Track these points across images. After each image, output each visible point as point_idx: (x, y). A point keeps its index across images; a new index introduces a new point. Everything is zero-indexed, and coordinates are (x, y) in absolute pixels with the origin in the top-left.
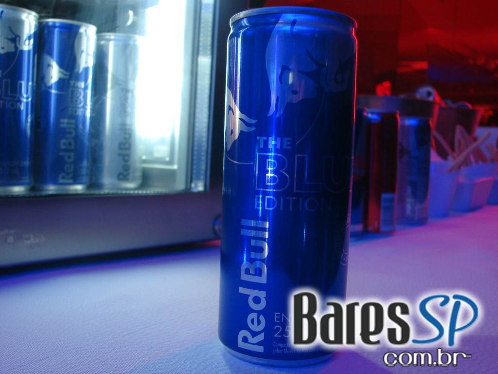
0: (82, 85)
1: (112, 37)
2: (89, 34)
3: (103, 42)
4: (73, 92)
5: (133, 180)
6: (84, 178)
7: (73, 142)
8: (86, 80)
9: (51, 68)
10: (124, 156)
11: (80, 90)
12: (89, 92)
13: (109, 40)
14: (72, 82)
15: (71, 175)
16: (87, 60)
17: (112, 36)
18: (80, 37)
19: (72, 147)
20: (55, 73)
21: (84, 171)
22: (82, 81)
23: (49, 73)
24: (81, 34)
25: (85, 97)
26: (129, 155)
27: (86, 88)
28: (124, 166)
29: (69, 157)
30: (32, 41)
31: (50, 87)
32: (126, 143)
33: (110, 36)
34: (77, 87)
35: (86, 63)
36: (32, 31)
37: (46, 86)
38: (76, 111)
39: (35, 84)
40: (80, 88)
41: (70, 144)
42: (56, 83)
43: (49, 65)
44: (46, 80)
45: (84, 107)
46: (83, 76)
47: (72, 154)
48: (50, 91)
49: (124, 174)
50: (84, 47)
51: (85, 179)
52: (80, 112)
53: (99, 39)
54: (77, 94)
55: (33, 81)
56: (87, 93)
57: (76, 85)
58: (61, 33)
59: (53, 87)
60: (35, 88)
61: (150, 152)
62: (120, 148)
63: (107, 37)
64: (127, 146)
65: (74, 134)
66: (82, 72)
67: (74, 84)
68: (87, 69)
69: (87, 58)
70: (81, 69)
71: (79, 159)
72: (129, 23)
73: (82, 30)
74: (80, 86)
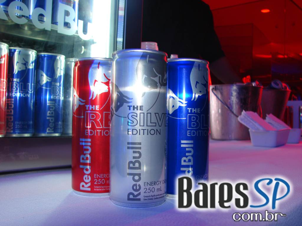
0: (58, 84)
1: (73, 60)
2: (61, 59)
3: (68, 63)
4: (53, 88)
6: (59, 130)
7: (53, 112)
9: (43, 76)
11: (57, 87)
12: (62, 88)
13: (72, 62)
15: (53, 129)
16: (60, 72)
18: (57, 61)
19: (53, 115)
20: (45, 79)
21: (59, 127)
23: (42, 78)
24: (58, 59)
25: (60, 90)
27: (60, 86)
29: (52, 120)
30: (34, 64)
31: (43, 86)
33: (72, 60)
34: (56, 85)
35: (60, 73)
36: (34, 60)
37: (40, 85)
38: (55, 98)
39: (35, 85)
40: (57, 86)
41: (52, 113)
42: (45, 84)
43: (42, 75)
44: (40, 82)
45: (59, 95)
46: (59, 80)
47: (53, 118)
48: (42, 87)
50: (59, 66)
52: (57, 98)
53: (66, 61)
55: (34, 83)
56: (60, 88)
57: (55, 85)
58: (48, 59)
59: (44, 86)
60: (35, 86)
63: (71, 60)
65: (54, 109)
67: (54, 84)
68: (60, 77)
69: (60, 71)
70: (58, 77)
71: (57, 119)
72: (82, 52)
73: (58, 58)
74: (57, 85)
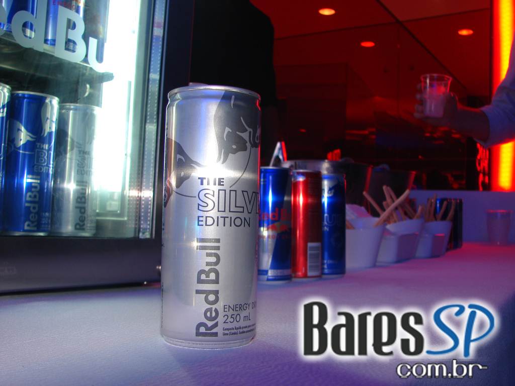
0: (46, 146)
3: (64, 111)
4: (38, 152)
6: (46, 226)
7: (37, 195)
8: (50, 143)
9: (20, 132)
10: (81, 208)
11: (44, 151)
12: (52, 153)
13: (70, 109)
14: (38, 144)
15: (35, 223)
17: (72, 106)
18: (46, 107)
19: (37, 199)
20: (23, 136)
21: (46, 221)
22: (46, 144)
23: (19, 136)
24: (47, 103)
25: (49, 157)
26: (84, 208)
27: (49, 149)
28: (81, 217)
30: (5, 109)
31: (19, 148)
32: (82, 197)
33: (70, 105)
34: (43, 148)
35: (50, 128)
36: (6, 102)
37: (15, 147)
38: (41, 169)
39: (6, 146)
40: (45, 149)
41: (35, 196)
42: (23, 145)
43: (19, 129)
44: (16, 142)
45: (48, 166)
46: (48, 140)
47: (36, 206)
48: (18, 151)
49: (80, 225)
50: (49, 115)
52: (44, 170)
53: (61, 108)
54: (42, 154)
55: (5, 144)
56: (50, 153)
57: (41, 147)
58: (29, 103)
59: (21, 148)
60: (6, 149)
61: (103, 205)
62: (77, 202)
63: (68, 107)
64: (83, 200)
65: (38, 189)
66: (47, 136)
67: (40, 146)
68: (50, 134)
69: (51, 125)
70: (46, 133)
71: (42, 210)
72: (87, 94)
73: (47, 101)
74: (44, 148)
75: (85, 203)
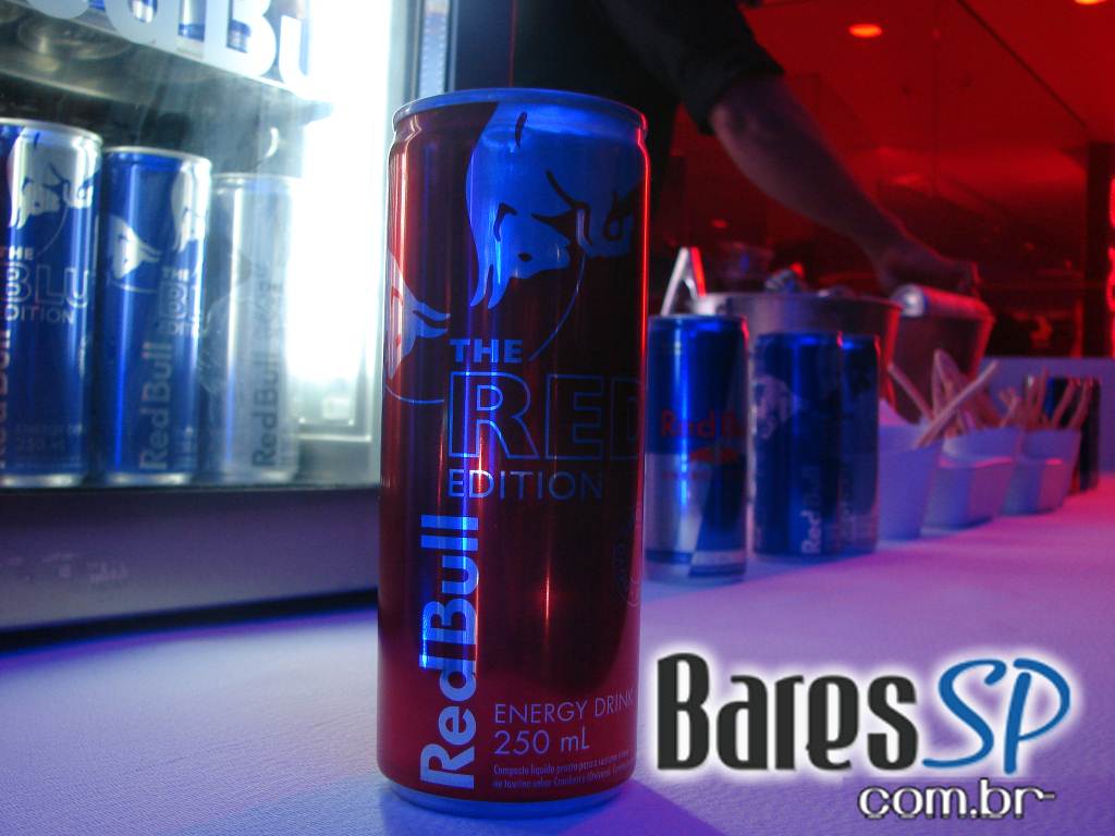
0: (184, 275)
1: (240, 182)
2: (197, 175)
3: (221, 192)
4: (167, 289)
5: (284, 464)
6: (188, 459)
7: (167, 388)
8: (192, 268)
9: (123, 241)
10: (265, 416)
11: (180, 285)
12: (198, 288)
13: (235, 187)
14: (166, 270)
15: (164, 454)
16: (193, 228)
17: (239, 179)
18: (182, 182)
19: (166, 398)
20: (130, 252)
21: (188, 447)
22: (184, 268)
23: (120, 250)
24: (183, 174)
25: (190, 299)
26: (274, 416)
27: (191, 282)
28: (266, 436)
29: (160, 418)
30: (91, 190)
31: (122, 281)
32: (268, 390)
33: (236, 178)
34: (176, 280)
35: (193, 231)
37: (114, 278)
38: (173, 328)
39: (94, 274)
40: (182, 282)
41: (162, 392)
43: (122, 237)
44: (115, 265)
45: (188, 320)
46: (186, 260)
47: (165, 413)
48: (121, 286)
49: (264, 454)
51: (188, 462)
52: (180, 329)
53: (217, 184)
54: (175, 293)
55: (90, 268)
56: (194, 292)
58: (144, 176)
59: (128, 280)
61: (314, 409)
62: (256, 401)
63: (230, 181)
64: (270, 396)
65: (168, 374)
66: (185, 251)
67: (170, 274)
68: (193, 245)
69: (193, 223)
70: (183, 246)
71: (177, 421)
72: (271, 151)
73: (185, 168)
74: (180, 278)
75: (275, 401)
